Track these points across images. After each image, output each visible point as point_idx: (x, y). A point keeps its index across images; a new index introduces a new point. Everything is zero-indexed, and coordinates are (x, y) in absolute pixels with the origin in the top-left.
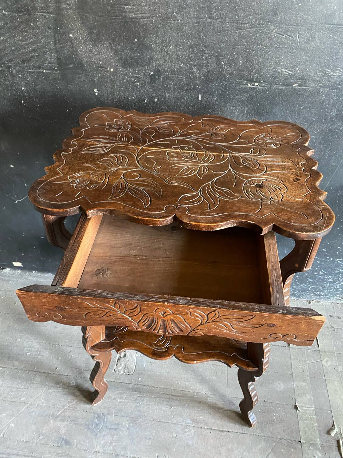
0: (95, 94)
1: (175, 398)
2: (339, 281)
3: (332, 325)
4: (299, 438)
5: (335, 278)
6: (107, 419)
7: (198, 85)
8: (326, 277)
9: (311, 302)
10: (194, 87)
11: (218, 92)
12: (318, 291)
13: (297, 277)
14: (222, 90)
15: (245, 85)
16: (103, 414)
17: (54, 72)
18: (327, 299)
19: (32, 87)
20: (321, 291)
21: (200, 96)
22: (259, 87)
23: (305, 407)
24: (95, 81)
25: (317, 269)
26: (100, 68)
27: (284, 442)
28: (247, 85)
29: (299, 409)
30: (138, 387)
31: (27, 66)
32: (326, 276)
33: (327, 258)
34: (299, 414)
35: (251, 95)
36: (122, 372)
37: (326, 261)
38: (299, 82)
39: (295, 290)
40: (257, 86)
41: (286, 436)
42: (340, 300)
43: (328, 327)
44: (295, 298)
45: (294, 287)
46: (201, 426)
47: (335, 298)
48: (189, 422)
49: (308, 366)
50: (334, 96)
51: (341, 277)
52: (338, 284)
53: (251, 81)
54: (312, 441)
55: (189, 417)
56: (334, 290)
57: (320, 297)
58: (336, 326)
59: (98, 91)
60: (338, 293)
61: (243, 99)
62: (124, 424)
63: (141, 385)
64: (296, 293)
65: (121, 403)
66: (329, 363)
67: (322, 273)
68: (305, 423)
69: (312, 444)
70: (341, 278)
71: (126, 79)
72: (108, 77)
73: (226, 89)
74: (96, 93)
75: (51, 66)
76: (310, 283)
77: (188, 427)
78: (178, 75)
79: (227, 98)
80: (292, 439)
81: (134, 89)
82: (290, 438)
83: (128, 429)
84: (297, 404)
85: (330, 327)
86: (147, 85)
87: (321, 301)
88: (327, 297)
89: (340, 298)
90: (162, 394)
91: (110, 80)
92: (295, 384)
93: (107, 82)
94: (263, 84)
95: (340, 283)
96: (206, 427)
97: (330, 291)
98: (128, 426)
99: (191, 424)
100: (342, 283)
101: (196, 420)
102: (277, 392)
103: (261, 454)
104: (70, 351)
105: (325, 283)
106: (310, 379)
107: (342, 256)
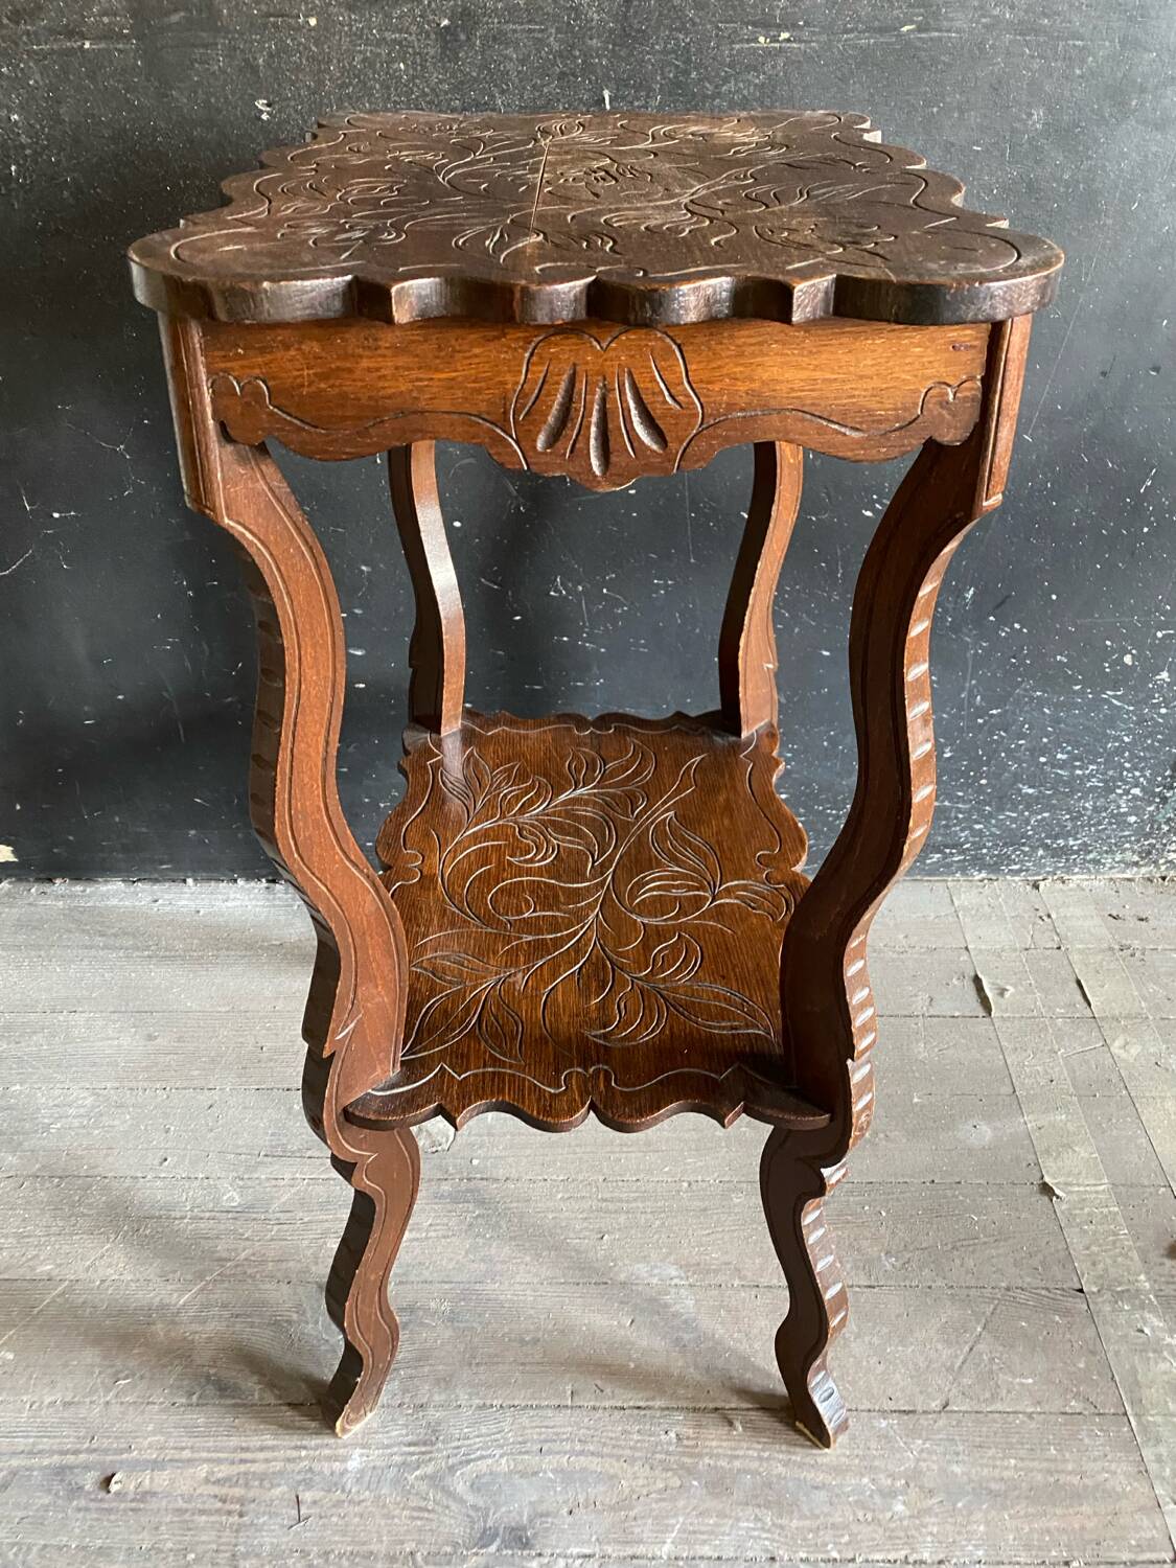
0: (260, 119)
1: (611, 1206)
2: (1126, 783)
3: (1124, 942)
4: (1075, 1279)
5: (1111, 773)
7: (598, 56)
8: (1079, 772)
9: (1042, 884)
10: (584, 62)
11: (662, 74)
12: (1056, 837)
13: (983, 782)
14: (677, 66)
15: (748, 41)
17: (121, 46)
18: (1091, 866)
19: (45, 109)
20: (1068, 835)
21: (606, 94)
22: (795, 45)
23: (1079, 1185)
24: (258, 66)
25: (1045, 740)
26: (272, 19)
27: (1022, 1296)
28: (756, 40)
29: (1057, 1191)
30: (471, 1185)
31: (28, 33)
32: (1080, 768)
33: (1075, 692)
34: (1061, 1207)
35: (769, 78)
37: (1076, 706)
38: (918, 15)
39: (981, 838)
40: (788, 40)
41: (1029, 1280)
42: (1136, 864)
43: (1111, 949)
44: (983, 875)
45: (977, 827)
46: (720, 1279)
47: (1118, 857)
48: (674, 1273)
49: (1066, 1065)
50: (1033, 57)
51: (1127, 765)
52: (1121, 795)
53: (767, 25)
54: (1120, 1284)
55: (672, 1258)
56: (1111, 824)
57: (1067, 860)
58: (1136, 944)
59: (269, 105)
60: (1127, 833)
61: (745, 92)
62: (433, 1305)
63: (482, 1179)
64: (985, 851)
65: (416, 1243)
66: (1135, 1050)
67: (1065, 757)
68: (1085, 1232)
69: (1123, 1292)
70: (1128, 770)
71: (360, 52)
72: (301, 48)
73: (688, 61)
74: (262, 112)
75: (110, 23)
76: (1029, 802)
77: (673, 1291)
78: (529, 22)
79: (694, 95)
80: (1051, 1285)
81: (388, 88)
82: (1043, 1284)
83: (452, 1320)
84: (1047, 1179)
85: (1117, 947)
86: (431, 69)
87: (1074, 878)
88: (1091, 856)
89: (1136, 858)
90: (563, 1199)
91: (307, 60)
92: (1031, 1121)
93: (298, 68)
94: (806, 35)
95: (1127, 792)
96: (736, 1283)
97: (1099, 831)
98: (452, 1312)
99: (682, 1279)
100: (1136, 791)
101: (698, 1264)
102: (970, 1150)
103: (948, 1343)
104: (210, 1103)
105: (1080, 798)
106: (1079, 1102)
107: (1121, 677)
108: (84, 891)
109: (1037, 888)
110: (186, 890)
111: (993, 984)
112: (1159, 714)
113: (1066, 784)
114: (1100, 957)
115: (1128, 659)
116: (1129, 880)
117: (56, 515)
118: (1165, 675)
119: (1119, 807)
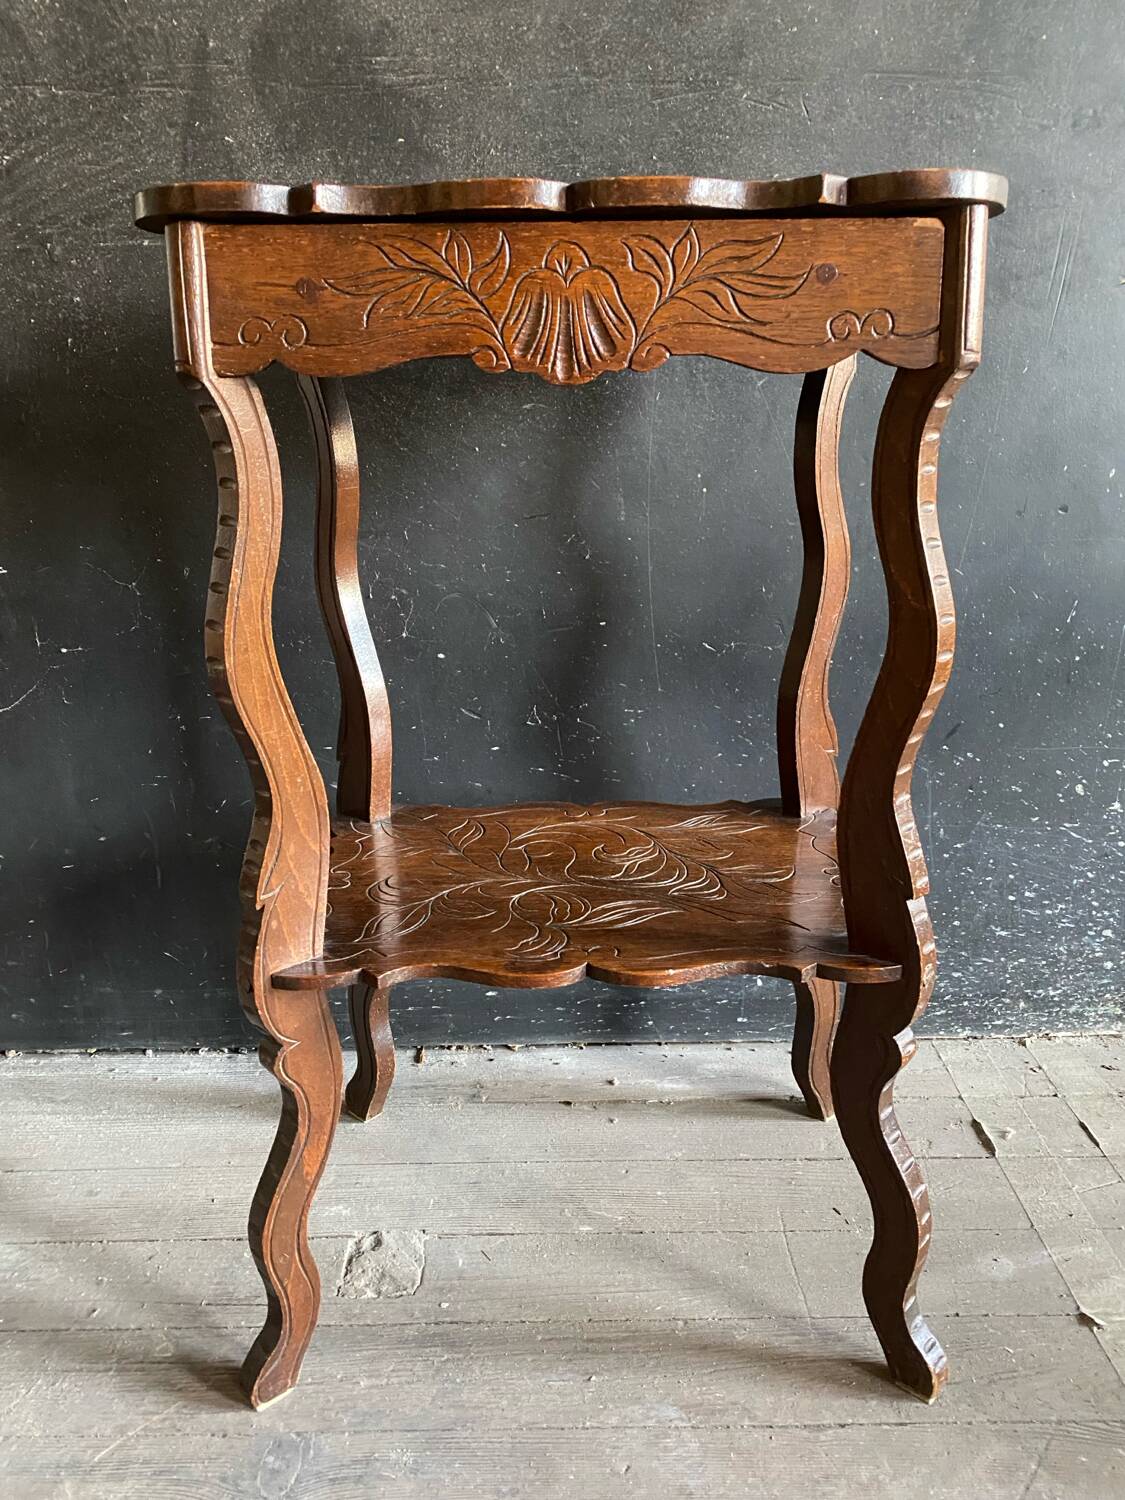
1: (598, 1347)
2: (1097, 924)
5: (1080, 912)
6: (319, 1449)
8: (1049, 912)
9: (1028, 1041)
12: (1036, 986)
13: (956, 923)
16: (298, 1434)
18: (1075, 1021)
19: (106, 292)
20: (1047, 984)
25: (1011, 876)
27: (1076, 1430)
29: (1097, 1321)
30: (439, 1329)
31: (97, 233)
32: (1049, 907)
33: (1034, 824)
34: (1104, 1337)
36: (370, 1294)
37: (1034, 839)
39: (961, 987)
41: (1080, 1413)
43: (1110, 1095)
44: (967, 1032)
45: (956, 975)
46: (727, 1419)
47: (1101, 1010)
48: (674, 1415)
49: (1083, 1200)
51: (1095, 904)
52: (1093, 938)
55: (670, 1400)
56: (1088, 970)
57: (1050, 1014)
60: (1105, 981)
62: (393, 1456)
63: (451, 1323)
64: (966, 1003)
65: (375, 1391)
67: (1032, 895)
70: (1096, 909)
76: (1004, 946)
77: (673, 1433)
80: (1106, 1417)
82: (1097, 1417)
83: (415, 1471)
84: (1084, 1310)
85: (1115, 1093)
87: (1060, 1034)
88: (1072, 1009)
89: (1119, 1011)
90: (544, 1341)
92: (1054, 1253)
95: (1099, 934)
96: (746, 1422)
97: (1077, 979)
98: (415, 1462)
99: (682, 1420)
100: (1108, 933)
101: (701, 1405)
102: (994, 1283)
103: (1001, 1483)
104: (150, 1254)
105: (1053, 942)
106: (1105, 1234)
107: (1075, 809)
108: (38, 1063)
109: (1024, 1045)
110: (144, 1059)
111: (992, 1128)
112: (1117, 847)
113: (1038, 925)
114: (1099, 1103)
115: (1079, 789)
116: (1115, 1036)
117: (64, 650)
118: (1117, 806)
119: (1094, 951)
